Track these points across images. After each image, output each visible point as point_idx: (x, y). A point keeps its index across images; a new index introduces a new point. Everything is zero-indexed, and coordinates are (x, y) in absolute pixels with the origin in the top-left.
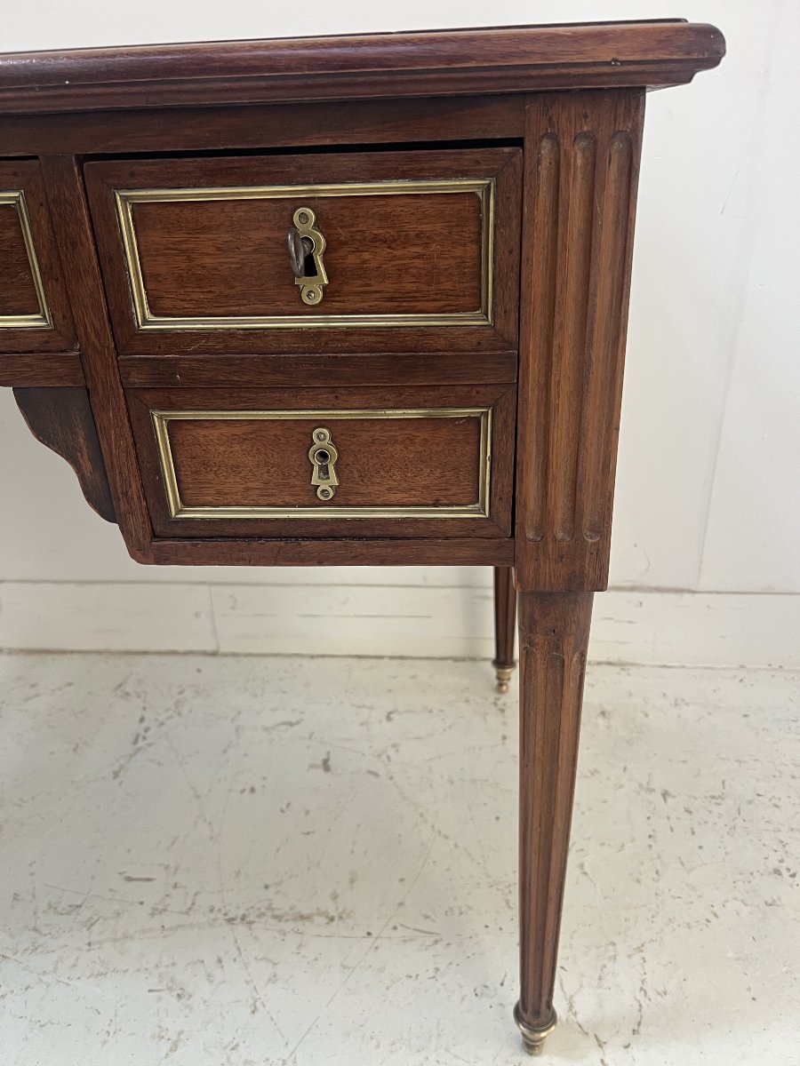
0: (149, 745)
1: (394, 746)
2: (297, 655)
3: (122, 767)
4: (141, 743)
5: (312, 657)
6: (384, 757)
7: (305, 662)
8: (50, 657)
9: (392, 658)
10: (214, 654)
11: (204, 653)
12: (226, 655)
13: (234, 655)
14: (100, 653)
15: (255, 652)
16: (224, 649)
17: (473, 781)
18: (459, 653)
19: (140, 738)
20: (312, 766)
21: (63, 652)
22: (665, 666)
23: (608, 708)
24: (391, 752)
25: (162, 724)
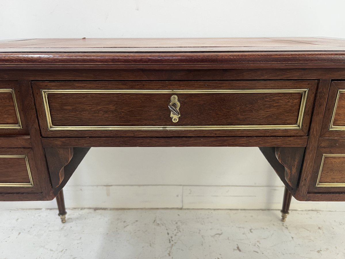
0: (175, 243)
1: (258, 241)
2: (209, 209)
3: (170, 252)
4: (172, 243)
5: (214, 210)
6: (256, 245)
7: (213, 211)
8: (125, 211)
9: (241, 210)
10: (181, 209)
11: (178, 209)
12: (185, 209)
13: (188, 209)
14: (142, 209)
15: (195, 208)
16: (184, 207)
17: (290, 254)
18: (263, 208)
19: (171, 241)
20: (234, 250)
21: (129, 209)
22: (330, 211)
23: (320, 226)
24: (258, 244)
25: (176, 235)
